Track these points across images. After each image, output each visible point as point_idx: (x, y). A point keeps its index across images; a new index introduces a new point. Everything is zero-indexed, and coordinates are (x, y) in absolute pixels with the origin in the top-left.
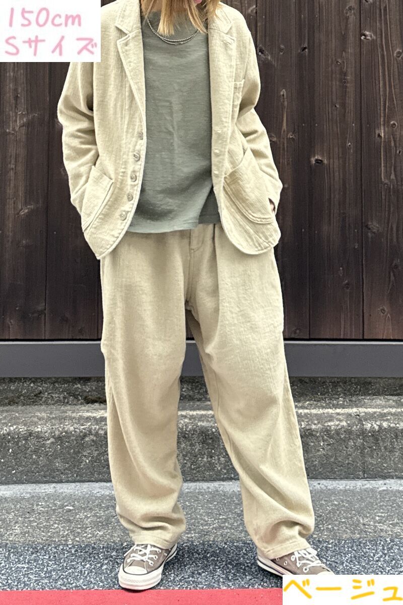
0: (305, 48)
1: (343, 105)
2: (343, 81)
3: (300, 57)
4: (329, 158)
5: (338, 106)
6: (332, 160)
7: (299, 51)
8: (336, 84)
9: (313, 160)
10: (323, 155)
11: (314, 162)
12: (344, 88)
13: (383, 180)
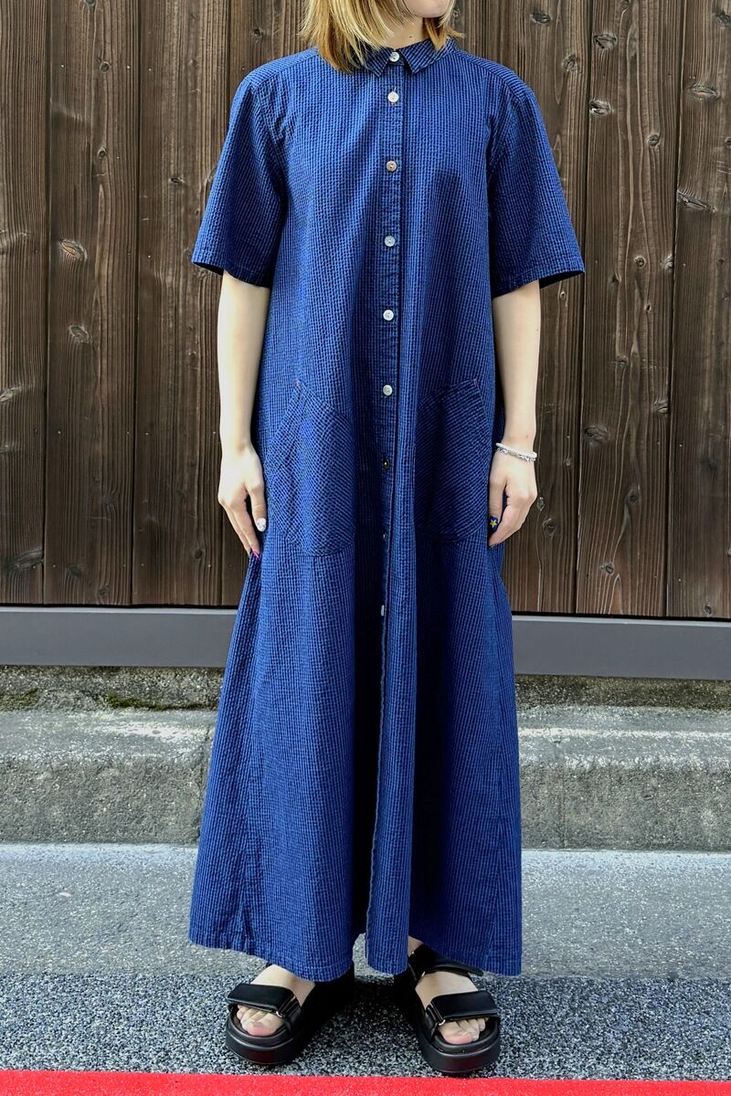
13: (618, 354)
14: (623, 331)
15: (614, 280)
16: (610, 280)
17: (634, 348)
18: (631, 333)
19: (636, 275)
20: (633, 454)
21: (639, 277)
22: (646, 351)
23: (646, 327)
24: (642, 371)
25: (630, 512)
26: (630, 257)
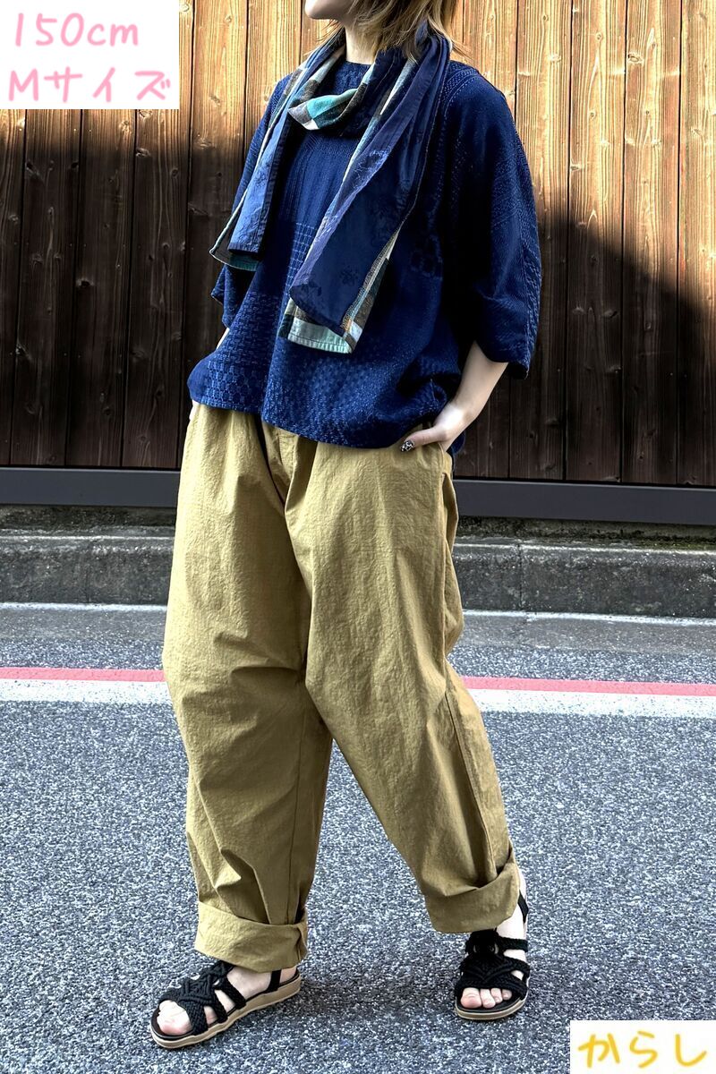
0: (76, 164)
1: (114, 225)
2: (115, 199)
3: (70, 174)
4: (96, 280)
5: (108, 226)
6: (99, 283)
7: (70, 167)
8: (107, 203)
9: (79, 283)
10: (90, 278)
11: (80, 284)
12: (115, 207)
13: (151, 303)
14: (155, 290)
15: (150, 258)
16: (147, 257)
17: (162, 300)
18: (160, 291)
19: (164, 254)
20: (160, 366)
21: (165, 257)
22: (168, 302)
23: (169, 288)
24: (166, 314)
25: (157, 403)
26: (160, 243)
